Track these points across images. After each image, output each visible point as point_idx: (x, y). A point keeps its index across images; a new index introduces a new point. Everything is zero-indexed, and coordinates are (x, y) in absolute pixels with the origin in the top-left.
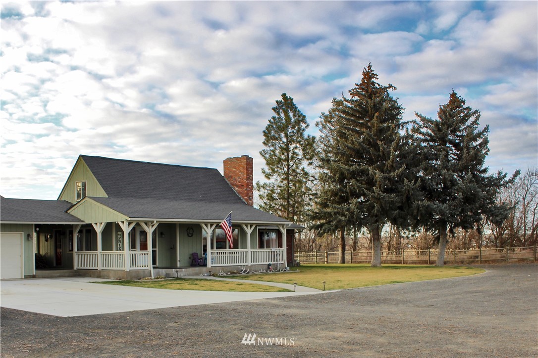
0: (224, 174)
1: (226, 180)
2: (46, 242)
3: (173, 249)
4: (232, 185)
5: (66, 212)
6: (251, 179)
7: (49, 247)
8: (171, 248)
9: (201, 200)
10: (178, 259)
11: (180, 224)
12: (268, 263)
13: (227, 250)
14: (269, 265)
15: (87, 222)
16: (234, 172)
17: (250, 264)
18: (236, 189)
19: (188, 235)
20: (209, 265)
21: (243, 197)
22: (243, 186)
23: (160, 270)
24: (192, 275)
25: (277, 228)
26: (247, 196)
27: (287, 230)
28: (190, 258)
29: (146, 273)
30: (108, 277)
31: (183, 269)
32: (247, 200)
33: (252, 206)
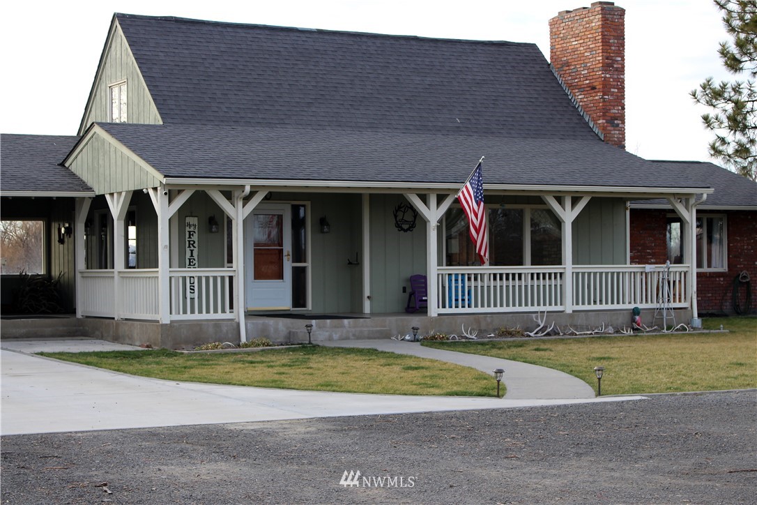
0: (552, 58)
1: (556, 75)
2: (61, 246)
3: (354, 263)
4: (570, 86)
5: (62, 164)
6: (617, 69)
7: (66, 257)
8: (350, 263)
9: (457, 130)
10: (367, 292)
11: (371, 195)
12: (632, 306)
13: (527, 268)
14: (636, 312)
15: (98, 192)
16: (575, 50)
17: (569, 307)
18: (579, 98)
19: (399, 227)
20: (434, 310)
21: (594, 120)
22: (594, 88)
23: (271, 322)
24: (369, 338)
25: (669, 207)
26: (604, 116)
27: (698, 211)
28: (404, 290)
29: (224, 329)
30: (129, 340)
31: (346, 321)
32: (604, 129)
33: (620, 144)
